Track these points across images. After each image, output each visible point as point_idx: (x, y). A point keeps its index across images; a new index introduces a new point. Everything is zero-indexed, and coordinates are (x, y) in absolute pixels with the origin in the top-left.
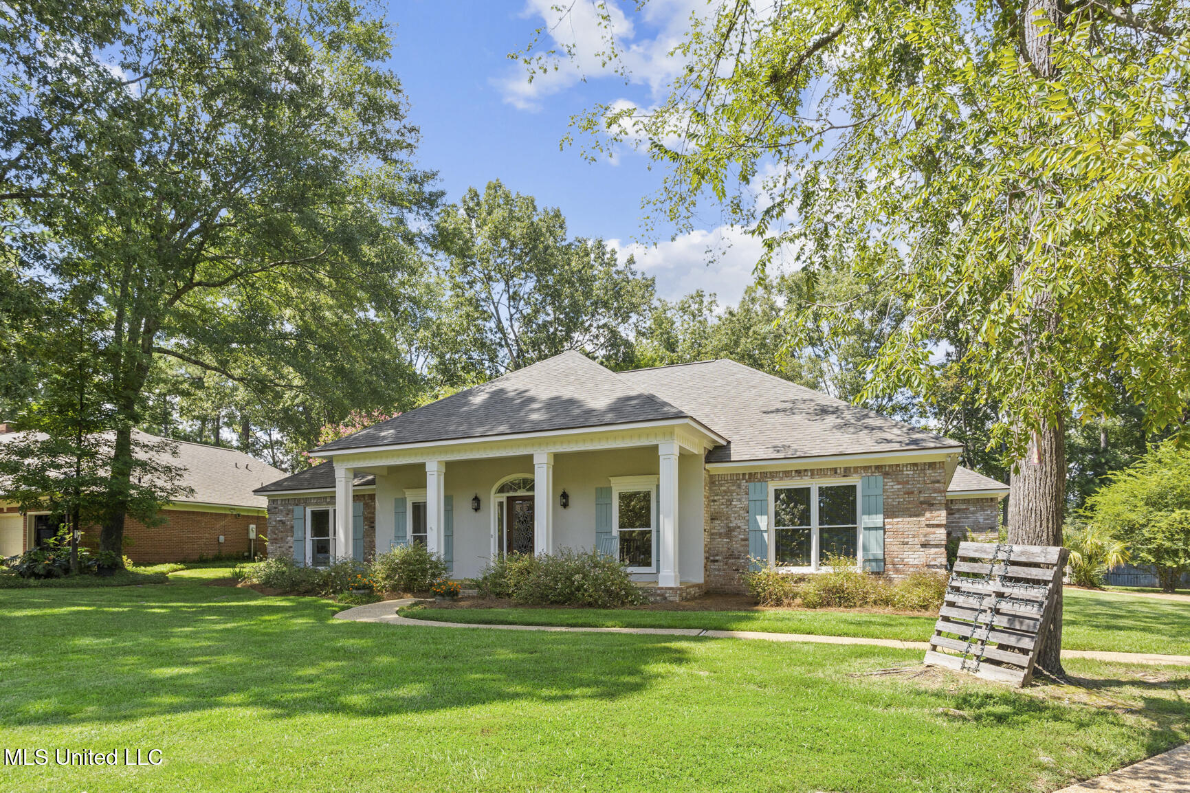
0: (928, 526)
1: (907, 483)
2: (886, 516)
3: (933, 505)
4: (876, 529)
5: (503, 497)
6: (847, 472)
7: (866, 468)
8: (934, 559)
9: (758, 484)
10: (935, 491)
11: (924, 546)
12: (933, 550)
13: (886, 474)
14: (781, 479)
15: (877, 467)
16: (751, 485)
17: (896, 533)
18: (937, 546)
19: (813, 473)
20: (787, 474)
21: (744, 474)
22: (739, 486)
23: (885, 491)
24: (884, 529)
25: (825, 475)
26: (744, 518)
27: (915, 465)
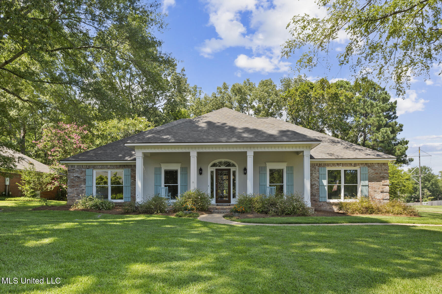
0: (383, 185)
1: (376, 170)
2: (369, 181)
3: (384, 178)
4: (366, 186)
5: (214, 169)
6: (355, 165)
7: (362, 164)
8: (385, 197)
9: (323, 168)
10: (385, 173)
11: (382, 192)
12: (385, 194)
13: (369, 166)
14: (331, 166)
15: (366, 164)
16: (320, 168)
17: (372, 188)
18: (386, 192)
19: (343, 165)
20: (334, 165)
21: (317, 164)
22: (315, 168)
23: (369, 172)
24: (368, 186)
25: (347, 166)
26: (317, 181)
27: (378, 164)
